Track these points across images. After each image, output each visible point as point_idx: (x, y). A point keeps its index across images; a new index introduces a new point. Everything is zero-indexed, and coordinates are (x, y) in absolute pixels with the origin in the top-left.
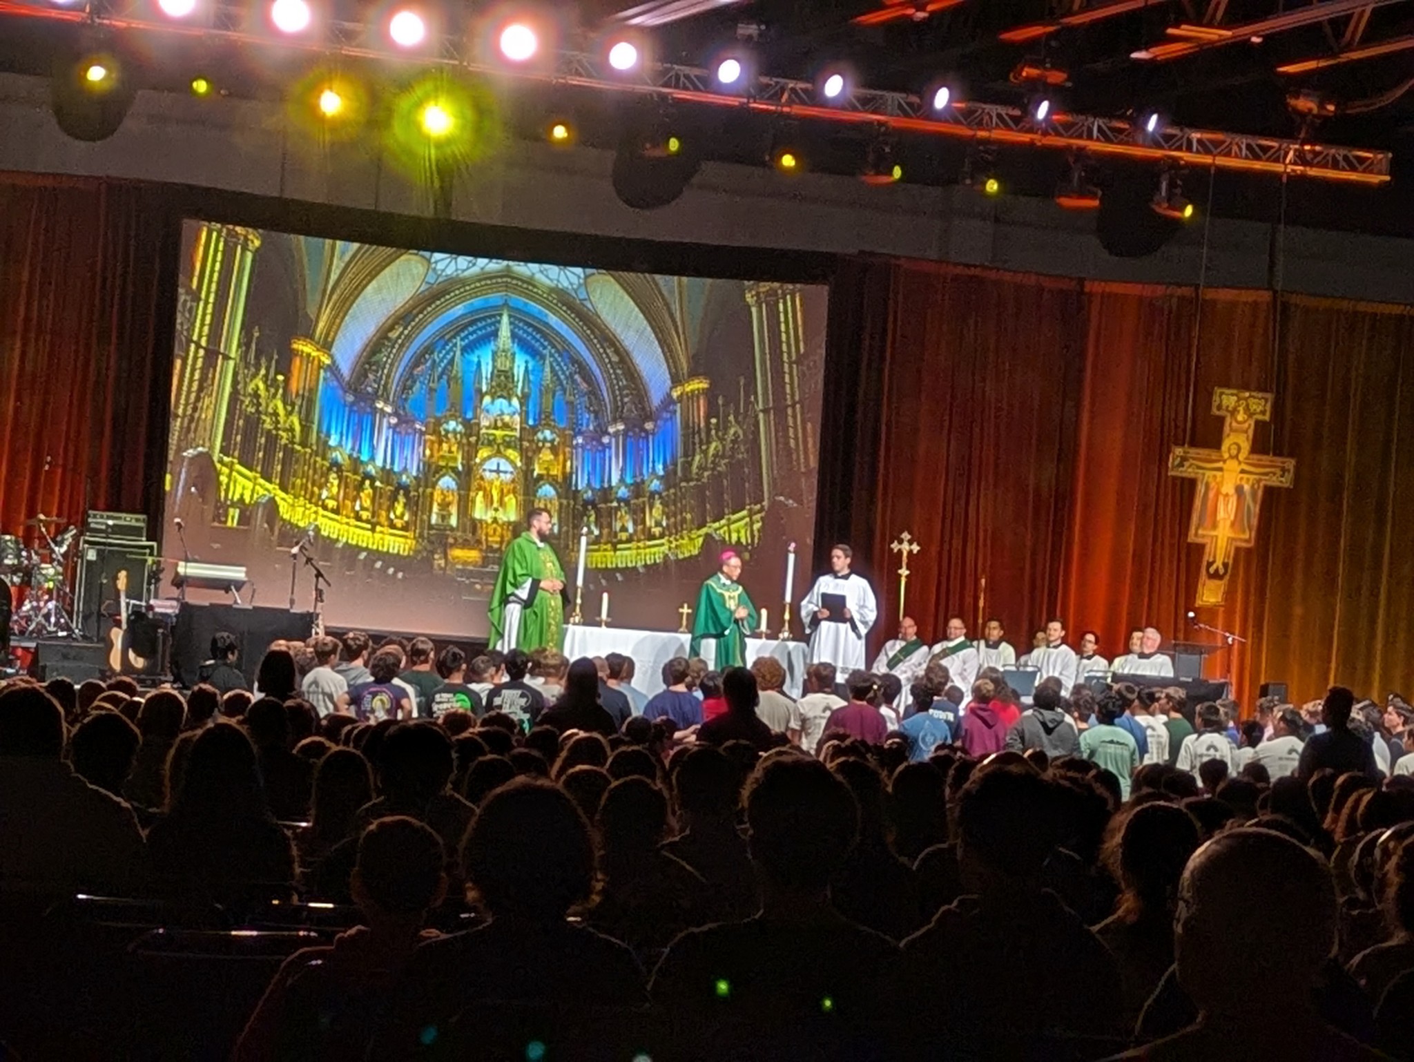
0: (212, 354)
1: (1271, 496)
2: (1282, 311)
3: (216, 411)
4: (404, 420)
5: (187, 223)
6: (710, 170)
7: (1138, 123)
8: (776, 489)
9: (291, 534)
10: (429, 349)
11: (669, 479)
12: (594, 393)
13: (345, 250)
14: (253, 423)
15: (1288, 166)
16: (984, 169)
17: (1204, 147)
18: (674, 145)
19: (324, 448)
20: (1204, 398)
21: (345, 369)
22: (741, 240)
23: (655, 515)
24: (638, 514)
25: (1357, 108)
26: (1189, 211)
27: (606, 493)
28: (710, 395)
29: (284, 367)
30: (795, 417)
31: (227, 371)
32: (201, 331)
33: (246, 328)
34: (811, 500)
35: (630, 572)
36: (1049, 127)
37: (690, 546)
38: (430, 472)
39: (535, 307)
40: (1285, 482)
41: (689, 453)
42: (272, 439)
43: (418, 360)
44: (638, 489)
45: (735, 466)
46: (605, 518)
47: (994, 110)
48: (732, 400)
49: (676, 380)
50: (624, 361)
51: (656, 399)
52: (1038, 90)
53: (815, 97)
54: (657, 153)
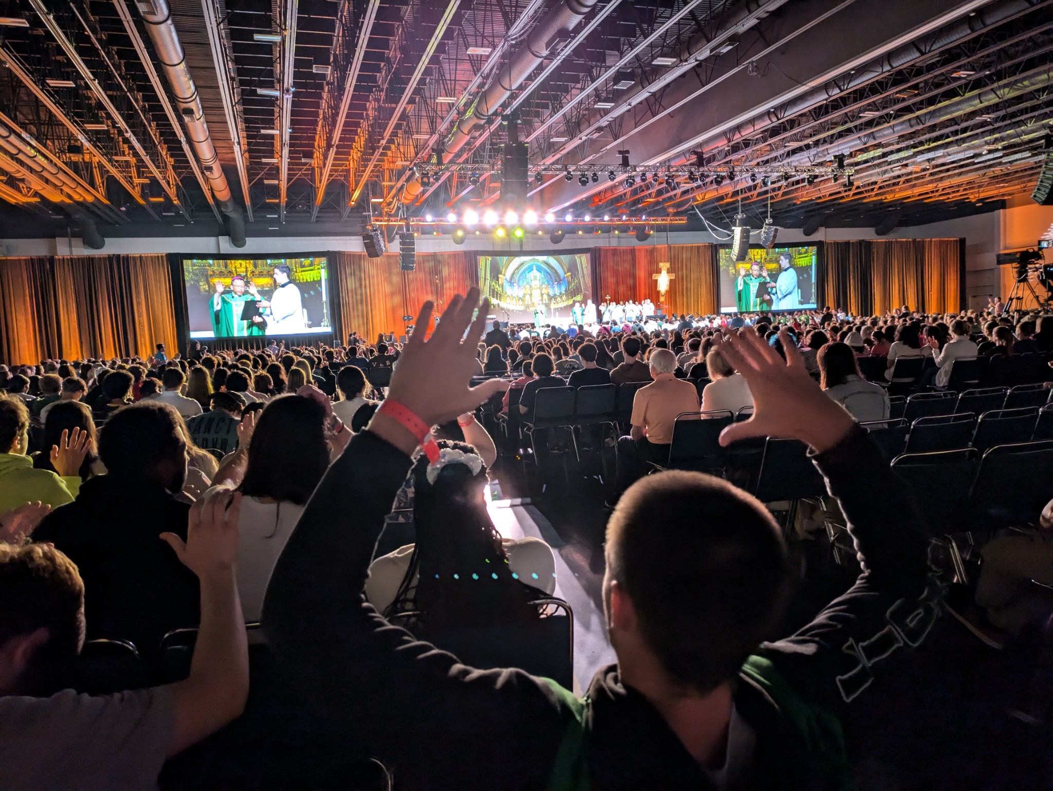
0: (485, 279)
1: (671, 281)
2: (670, 248)
3: (487, 289)
4: (519, 286)
5: (478, 257)
6: (567, 236)
7: (641, 218)
8: (585, 290)
9: (502, 309)
10: (522, 274)
11: (566, 291)
12: (551, 277)
13: (505, 258)
14: (493, 290)
15: (668, 222)
16: (615, 229)
17: (653, 220)
18: (560, 232)
19: (506, 293)
20: (658, 265)
21: (508, 279)
22: (574, 248)
23: (564, 297)
24: (561, 298)
25: (679, 210)
26: (652, 232)
27: (555, 295)
28: (571, 275)
29: (498, 280)
30: (586, 277)
31: (488, 282)
32: (483, 275)
33: (490, 274)
34: (591, 291)
35: (561, 308)
36: (626, 221)
37: (571, 302)
38: (525, 295)
39: (539, 264)
40: (674, 278)
41: (569, 286)
42: (497, 293)
43: (520, 276)
44: (561, 293)
45: (577, 287)
46: (555, 299)
47: (615, 219)
48: (575, 275)
49: (565, 273)
50: (556, 272)
51: (562, 277)
52: (622, 214)
53: (584, 221)
54: (556, 234)
